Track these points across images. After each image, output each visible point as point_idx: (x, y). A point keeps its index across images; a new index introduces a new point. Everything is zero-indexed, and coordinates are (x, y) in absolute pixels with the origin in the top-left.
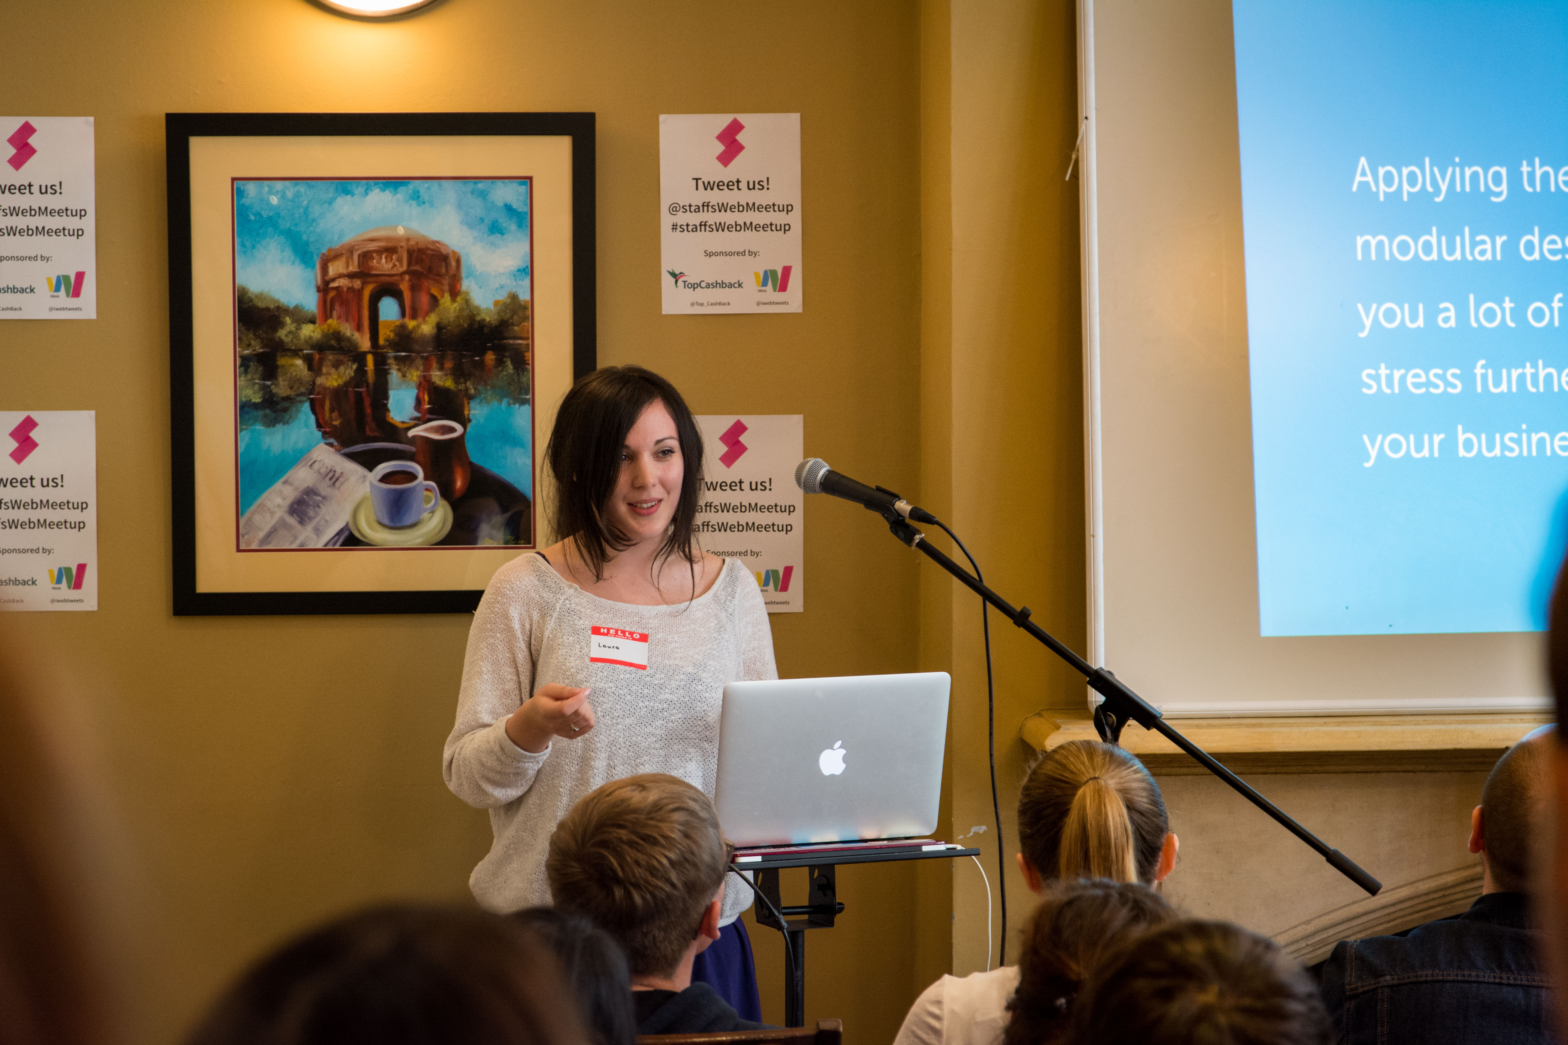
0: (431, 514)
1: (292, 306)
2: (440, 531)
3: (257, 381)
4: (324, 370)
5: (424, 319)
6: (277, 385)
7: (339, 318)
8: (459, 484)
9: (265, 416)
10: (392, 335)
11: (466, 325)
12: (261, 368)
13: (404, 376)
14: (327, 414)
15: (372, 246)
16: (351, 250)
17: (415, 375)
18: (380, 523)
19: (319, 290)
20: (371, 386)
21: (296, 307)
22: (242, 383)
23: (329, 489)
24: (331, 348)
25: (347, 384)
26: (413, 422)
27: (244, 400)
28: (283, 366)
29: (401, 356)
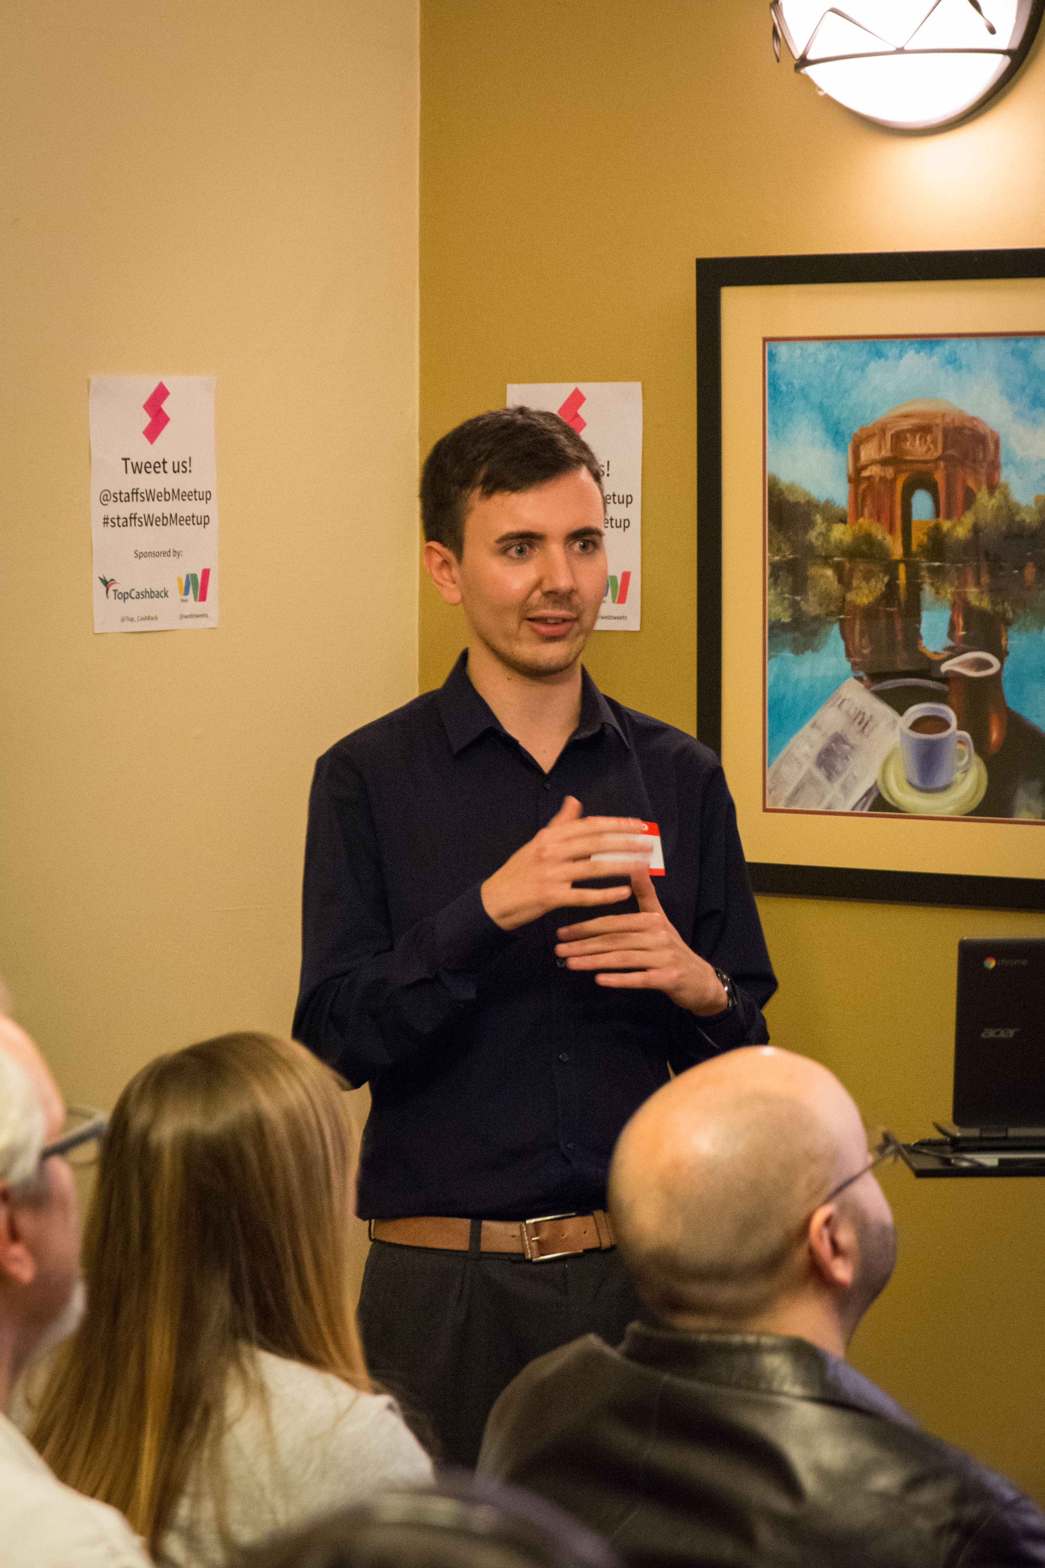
0: (964, 774)
1: (822, 501)
2: (973, 797)
3: (787, 595)
4: (855, 583)
5: (959, 519)
6: (807, 601)
7: (871, 516)
8: (994, 736)
9: (794, 640)
10: (925, 539)
11: (1004, 528)
12: (790, 579)
13: (937, 593)
14: (857, 640)
15: (906, 424)
16: (883, 430)
17: (949, 591)
18: (910, 784)
19: (850, 480)
20: (903, 604)
21: (827, 502)
22: (772, 597)
23: (858, 737)
24: (863, 555)
25: (878, 601)
26: (947, 653)
27: (773, 619)
28: (813, 578)
29: (934, 566)
